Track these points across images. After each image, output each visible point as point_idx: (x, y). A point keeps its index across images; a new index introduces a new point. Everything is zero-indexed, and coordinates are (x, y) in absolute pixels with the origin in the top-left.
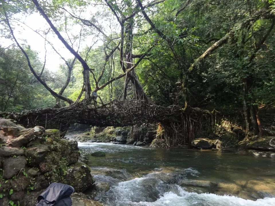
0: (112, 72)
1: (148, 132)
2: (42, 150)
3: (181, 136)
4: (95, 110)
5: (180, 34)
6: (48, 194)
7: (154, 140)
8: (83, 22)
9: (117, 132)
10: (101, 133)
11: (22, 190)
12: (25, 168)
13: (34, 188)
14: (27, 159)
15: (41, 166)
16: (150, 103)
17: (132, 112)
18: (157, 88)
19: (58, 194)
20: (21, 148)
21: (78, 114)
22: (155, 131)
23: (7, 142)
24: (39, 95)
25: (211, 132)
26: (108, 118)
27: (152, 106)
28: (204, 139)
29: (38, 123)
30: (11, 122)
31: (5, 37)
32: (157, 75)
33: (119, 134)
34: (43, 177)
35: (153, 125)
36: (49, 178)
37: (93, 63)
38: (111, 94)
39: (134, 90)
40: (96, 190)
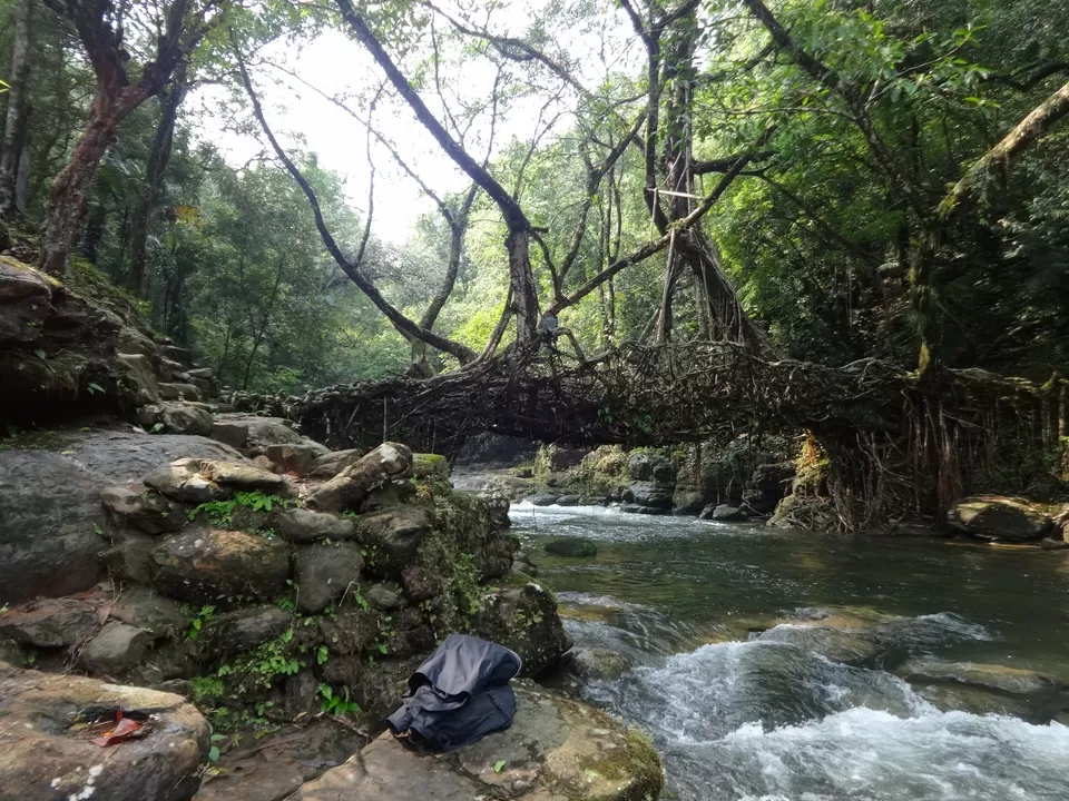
0: (613, 236)
1: (760, 466)
2: (408, 524)
3: (900, 485)
4: (555, 383)
5: (900, 61)
6: (441, 670)
7: (786, 501)
8: (498, 47)
9: (635, 469)
10: (576, 471)
11: (356, 652)
12: (359, 580)
13: (390, 648)
14: (365, 554)
15: (408, 578)
16: (767, 353)
17: (696, 388)
18: (794, 289)
19: (473, 673)
20: (344, 516)
21: (492, 397)
22: (787, 465)
23: (300, 496)
24: (349, 332)
25: (1041, 470)
26: (604, 415)
27: (777, 364)
28: (1006, 501)
29: (360, 430)
30: (285, 429)
31: (236, 130)
32: (796, 236)
33: (642, 473)
34: (414, 616)
35: (779, 440)
36: (433, 618)
37: (537, 204)
38: (610, 321)
39: (701, 303)
40: (577, 675)
